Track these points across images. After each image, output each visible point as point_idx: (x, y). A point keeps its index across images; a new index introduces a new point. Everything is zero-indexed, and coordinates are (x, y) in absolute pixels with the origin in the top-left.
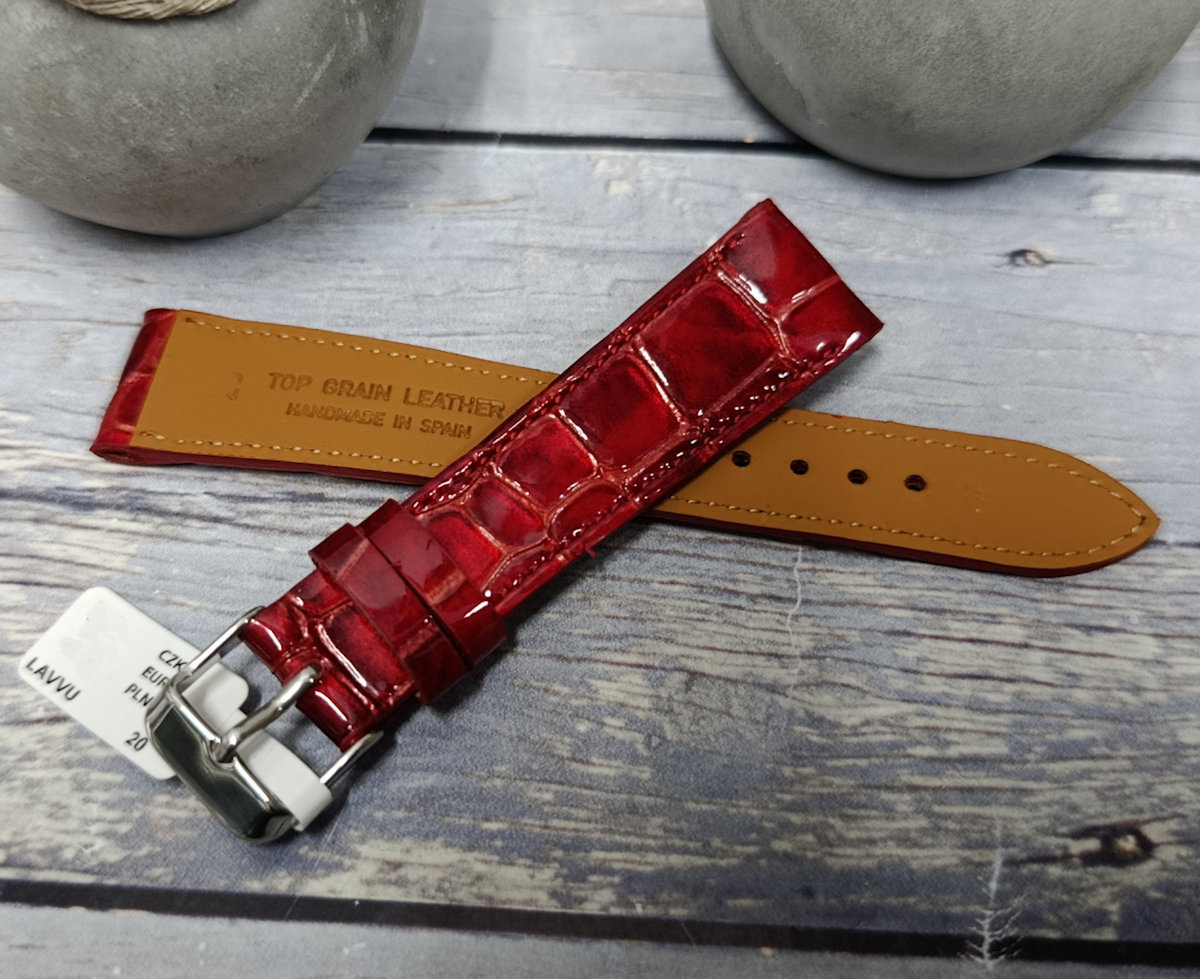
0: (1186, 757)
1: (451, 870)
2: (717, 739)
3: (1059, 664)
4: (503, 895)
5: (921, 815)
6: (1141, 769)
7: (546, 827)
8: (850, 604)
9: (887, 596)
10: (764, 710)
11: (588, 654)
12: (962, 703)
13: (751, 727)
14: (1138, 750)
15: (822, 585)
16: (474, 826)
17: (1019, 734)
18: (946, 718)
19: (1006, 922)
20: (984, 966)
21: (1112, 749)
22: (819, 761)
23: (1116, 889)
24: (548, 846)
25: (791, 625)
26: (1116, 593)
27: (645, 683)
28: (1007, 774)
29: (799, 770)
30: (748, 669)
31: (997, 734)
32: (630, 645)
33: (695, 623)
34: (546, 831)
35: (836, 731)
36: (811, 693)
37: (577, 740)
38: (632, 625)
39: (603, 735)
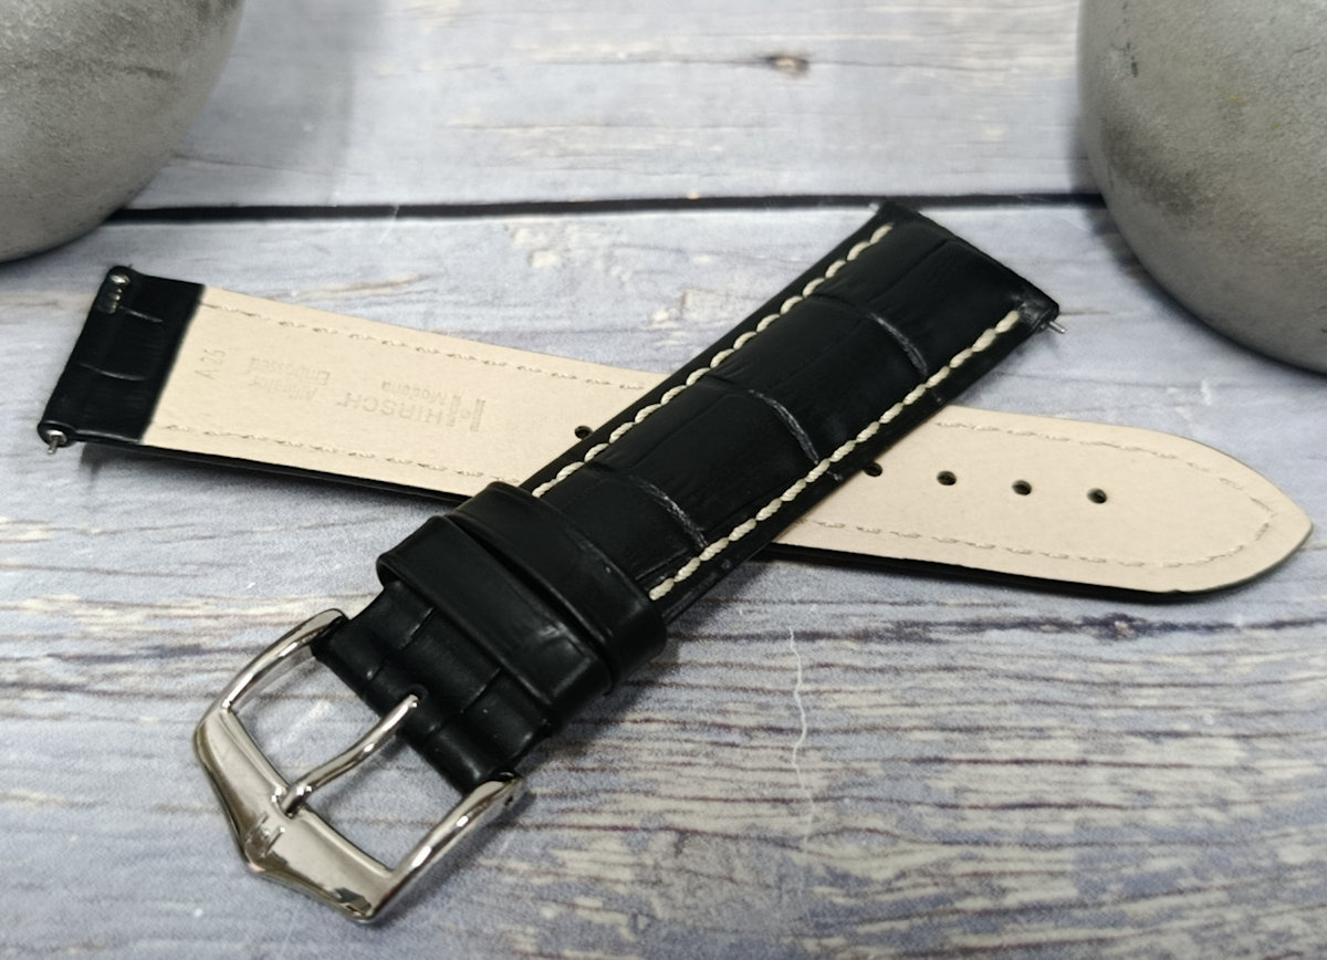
0: (1293, 880)
2: (717, 910)
3: (1126, 781)
6: (1248, 901)
8: (866, 729)
9: (909, 717)
10: (774, 869)
11: (549, 818)
12: (1016, 840)
13: (761, 894)
14: (1233, 877)
15: (831, 709)
17: (1091, 871)
18: (998, 860)
21: (1202, 879)
22: (848, 927)
25: (798, 762)
26: (1183, 690)
27: (625, 849)
28: (1079, 923)
29: (825, 941)
30: (750, 821)
31: (1062, 874)
32: (601, 803)
33: (679, 769)
35: (866, 889)
36: (830, 845)
37: (544, 931)
38: (602, 777)
39: (576, 921)
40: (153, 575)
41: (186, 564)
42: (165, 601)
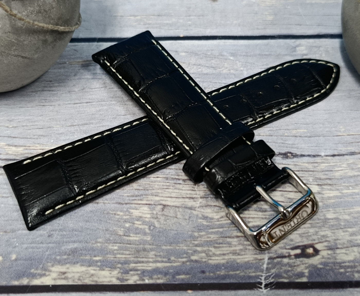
0: (329, 222)
1: (83, 273)
2: (172, 225)
3: (286, 195)
4: (101, 280)
5: (240, 245)
6: (314, 227)
7: (115, 258)
10: (188, 215)
11: (129, 202)
12: (254, 209)
13: (184, 221)
14: (313, 221)
16: (91, 259)
18: (248, 214)
19: (270, 278)
20: (263, 292)
22: (206, 230)
23: (307, 265)
24: (116, 263)
25: (197, 188)
26: (304, 172)
27: (149, 209)
29: (200, 233)
30: (183, 203)
31: (266, 218)
32: (143, 198)
33: (165, 190)
34: (115, 259)
35: (212, 220)
36: (204, 209)
37: (125, 229)
38: (144, 192)
39: (134, 227)
40: (25, 138)
41: (35, 135)
42: (29, 145)
